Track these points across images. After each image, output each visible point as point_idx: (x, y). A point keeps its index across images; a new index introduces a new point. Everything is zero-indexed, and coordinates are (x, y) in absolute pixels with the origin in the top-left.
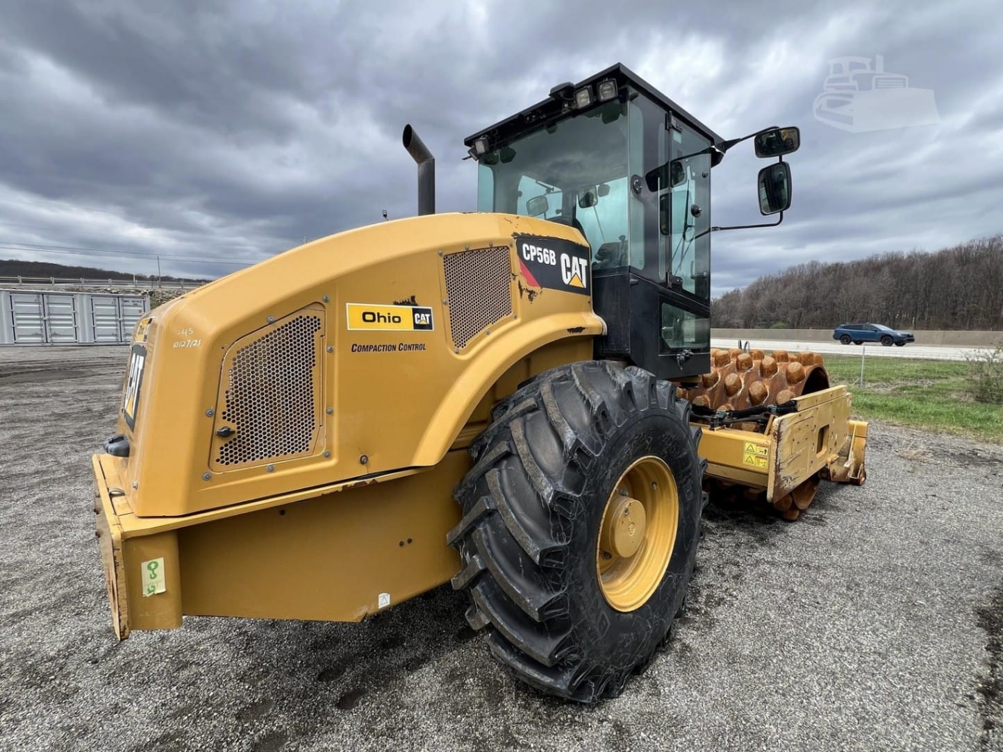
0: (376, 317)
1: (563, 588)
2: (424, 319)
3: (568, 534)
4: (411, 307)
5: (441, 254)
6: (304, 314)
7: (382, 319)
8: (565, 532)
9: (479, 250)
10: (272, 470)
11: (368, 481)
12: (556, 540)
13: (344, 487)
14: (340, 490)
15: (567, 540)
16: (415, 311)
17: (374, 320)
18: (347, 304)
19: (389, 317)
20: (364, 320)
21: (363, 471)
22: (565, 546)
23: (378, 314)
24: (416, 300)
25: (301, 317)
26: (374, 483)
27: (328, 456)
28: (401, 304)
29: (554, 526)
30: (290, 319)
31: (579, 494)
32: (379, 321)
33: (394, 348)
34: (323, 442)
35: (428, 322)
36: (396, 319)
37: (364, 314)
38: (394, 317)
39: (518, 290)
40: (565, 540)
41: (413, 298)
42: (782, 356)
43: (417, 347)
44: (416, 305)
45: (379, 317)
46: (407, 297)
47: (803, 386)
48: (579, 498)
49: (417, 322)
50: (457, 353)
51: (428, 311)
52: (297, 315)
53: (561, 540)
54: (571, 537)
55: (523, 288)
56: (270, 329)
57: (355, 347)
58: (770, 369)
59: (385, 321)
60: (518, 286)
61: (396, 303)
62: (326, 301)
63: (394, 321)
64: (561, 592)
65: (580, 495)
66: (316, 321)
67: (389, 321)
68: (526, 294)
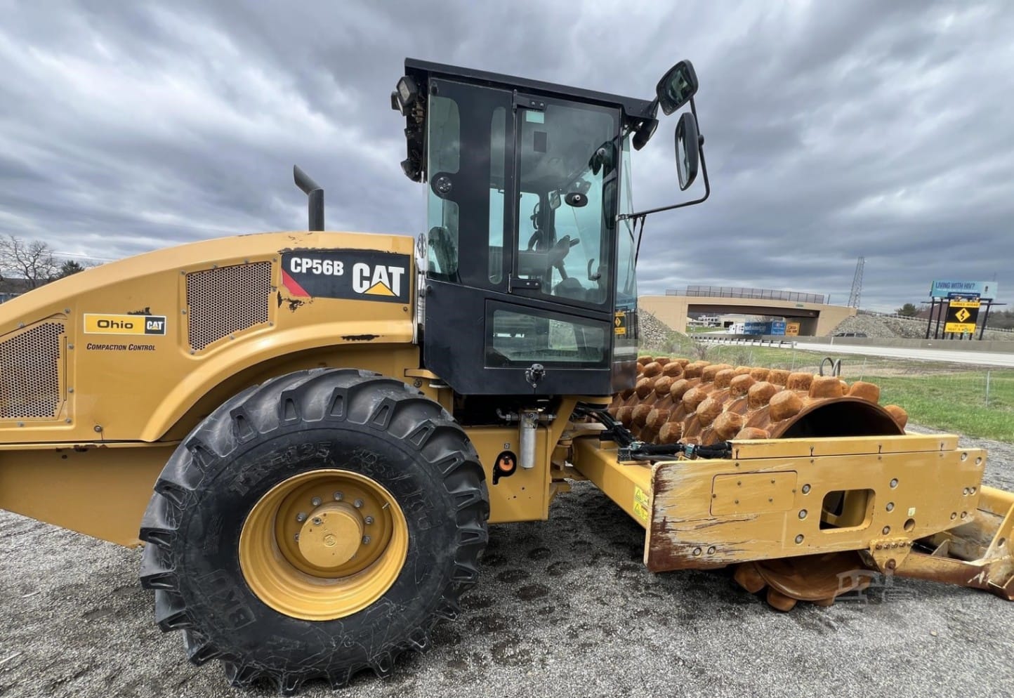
0: (110, 324)
1: (173, 568)
2: (156, 326)
3: (178, 521)
4: (145, 316)
5: (183, 273)
6: (50, 321)
7: (115, 326)
8: (175, 519)
9: (231, 267)
10: (22, 425)
11: (98, 445)
12: (167, 524)
13: (75, 446)
14: (73, 447)
15: (177, 526)
16: (147, 320)
17: (108, 326)
18: (85, 315)
19: (122, 325)
20: (99, 326)
21: (98, 437)
22: (172, 531)
23: (112, 322)
24: (150, 311)
25: (47, 324)
26: (104, 448)
27: (70, 422)
28: (135, 314)
29: (169, 511)
30: (38, 325)
31: (194, 487)
32: (112, 327)
33: (125, 347)
34: (65, 412)
35: (160, 328)
36: (129, 326)
37: (99, 322)
38: (126, 324)
39: (277, 300)
40: (175, 526)
41: (147, 309)
42: (796, 381)
43: (146, 347)
44: (151, 315)
45: (112, 324)
46: (142, 308)
47: (787, 425)
48: (193, 491)
49: (148, 328)
50: (193, 354)
51: (162, 320)
52: (44, 322)
53: (171, 524)
54: (179, 524)
55: (282, 298)
56: (22, 331)
57: (90, 346)
58: (757, 397)
59: (118, 327)
60: (276, 297)
61: (130, 313)
62: (67, 312)
63: (126, 327)
64: (170, 570)
65: (194, 489)
66: (61, 328)
67: (122, 327)
68: (286, 304)
